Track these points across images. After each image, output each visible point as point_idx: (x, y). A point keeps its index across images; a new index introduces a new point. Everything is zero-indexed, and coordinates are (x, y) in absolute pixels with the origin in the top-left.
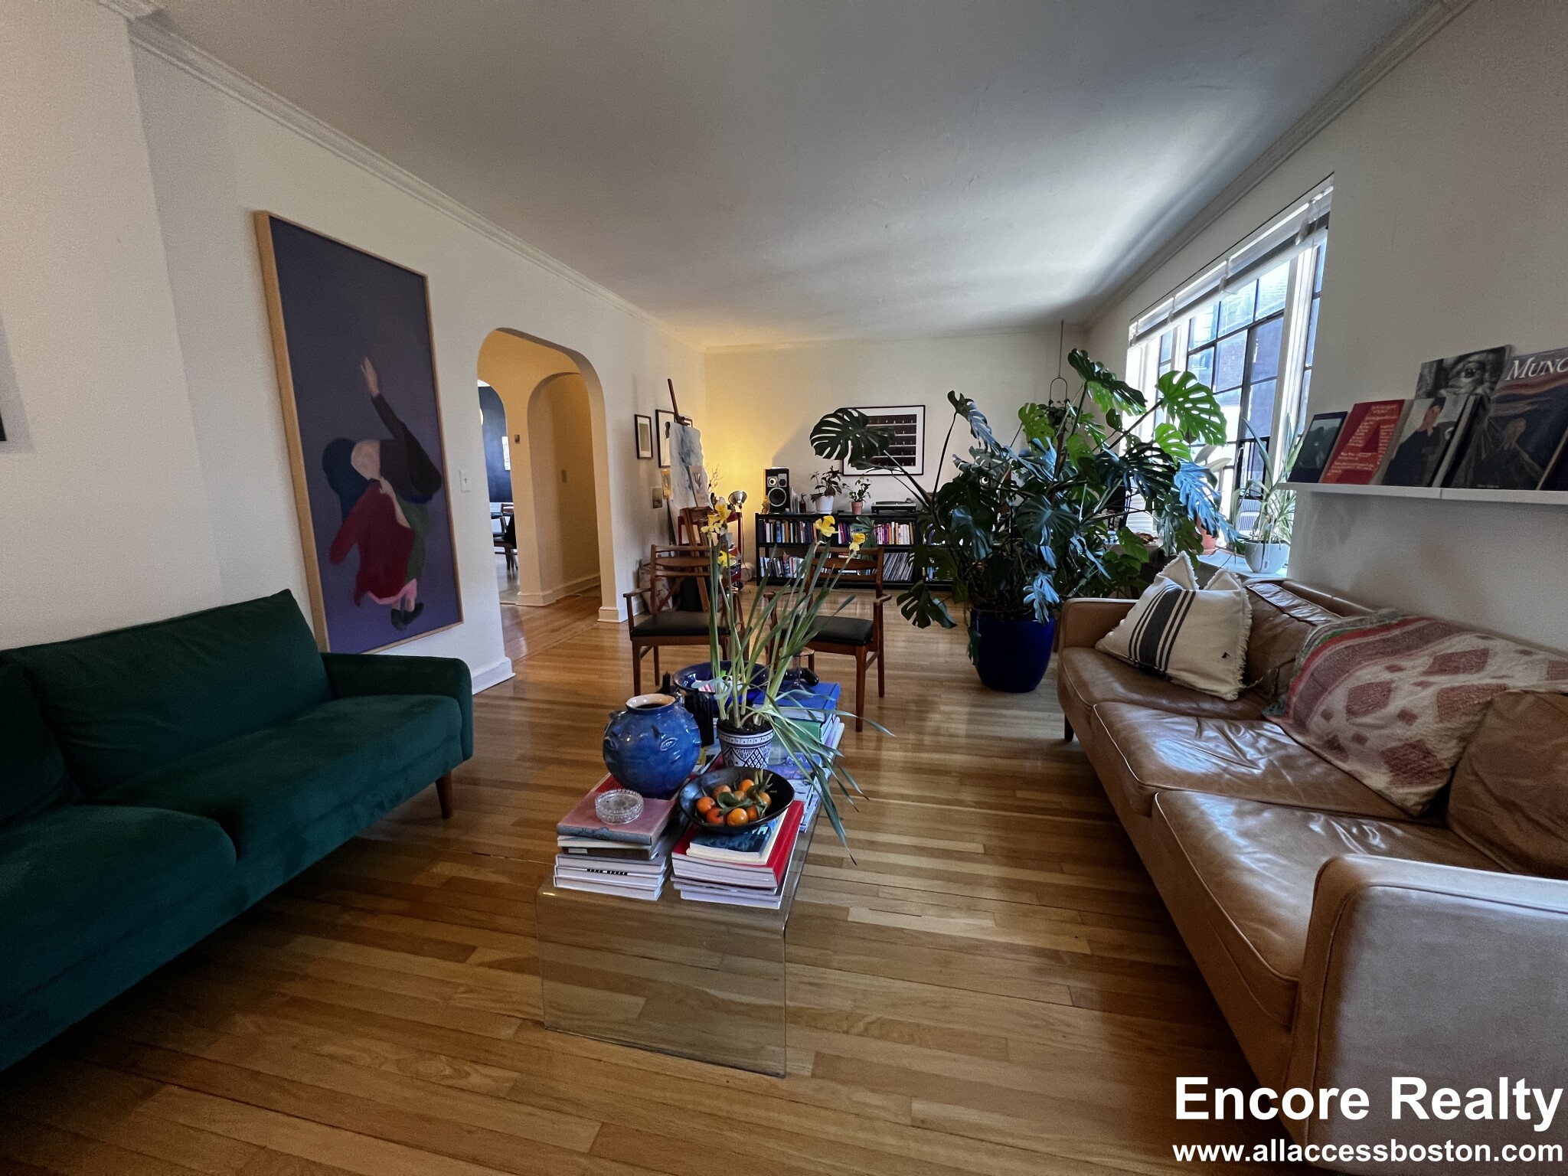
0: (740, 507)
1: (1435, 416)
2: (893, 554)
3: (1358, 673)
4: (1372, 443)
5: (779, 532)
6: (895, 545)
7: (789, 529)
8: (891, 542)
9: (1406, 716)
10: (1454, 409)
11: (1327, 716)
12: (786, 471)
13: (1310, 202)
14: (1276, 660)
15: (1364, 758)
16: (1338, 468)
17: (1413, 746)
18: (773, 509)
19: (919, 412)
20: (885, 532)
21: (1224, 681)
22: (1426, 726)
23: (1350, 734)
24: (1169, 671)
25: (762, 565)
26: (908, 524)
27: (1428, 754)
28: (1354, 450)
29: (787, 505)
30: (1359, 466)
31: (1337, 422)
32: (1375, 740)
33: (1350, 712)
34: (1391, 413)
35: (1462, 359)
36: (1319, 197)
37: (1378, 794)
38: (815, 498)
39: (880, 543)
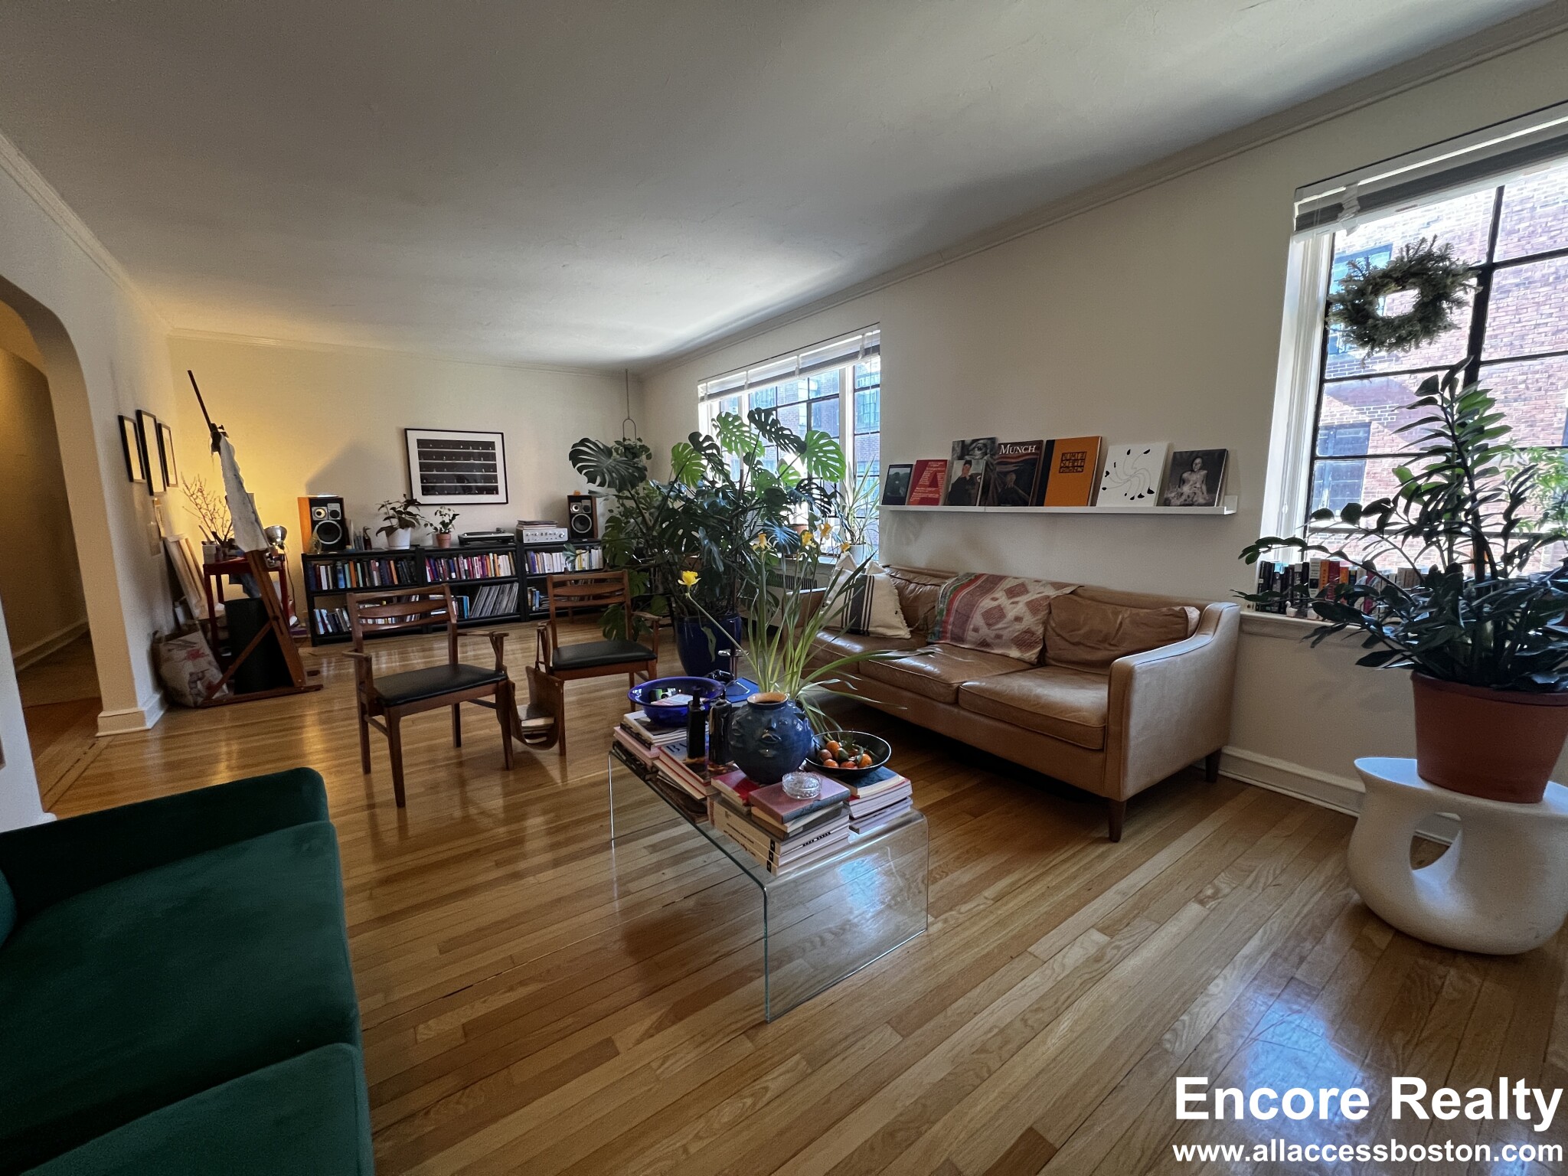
0: (282, 547)
1: (968, 470)
2: (494, 588)
3: (981, 605)
4: (934, 483)
5: (341, 576)
6: (496, 578)
7: (356, 570)
8: (491, 574)
9: (1018, 619)
10: (978, 468)
11: (976, 630)
12: (340, 501)
13: (863, 335)
14: (922, 612)
15: (1005, 645)
16: (917, 496)
17: (1025, 632)
18: (326, 548)
19: (497, 439)
20: (483, 564)
21: (898, 628)
22: (1030, 621)
23: (993, 636)
24: (870, 629)
25: (319, 619)
26: (506, 553)
27: (1033, 634)
28: (922, 486)
29: (346, 540)
30: (930, 495)
31: (908, 470)
32: (1007, 634)
33: (989, 625)
34: (941, 466)
35: (975, 441)
36: (870, 334)
37: (1019, 660)
38: (390, 531)
39: (478, 577)
